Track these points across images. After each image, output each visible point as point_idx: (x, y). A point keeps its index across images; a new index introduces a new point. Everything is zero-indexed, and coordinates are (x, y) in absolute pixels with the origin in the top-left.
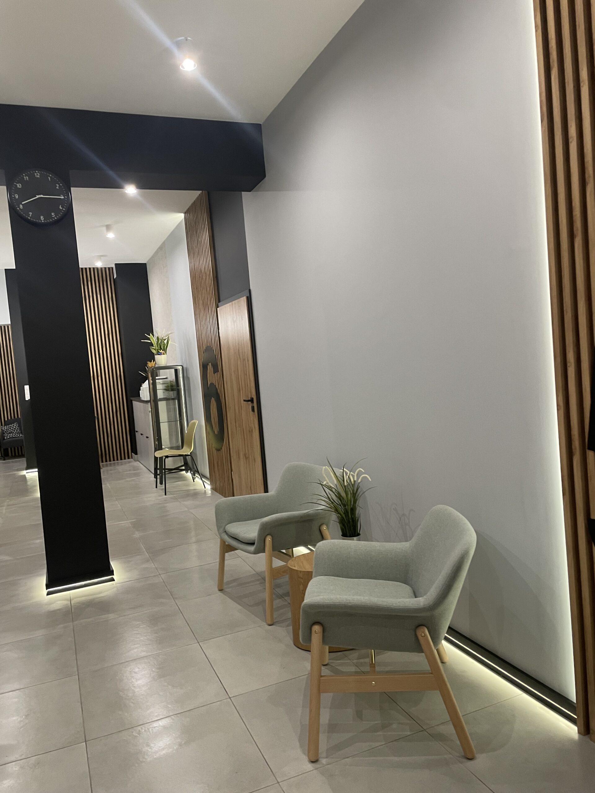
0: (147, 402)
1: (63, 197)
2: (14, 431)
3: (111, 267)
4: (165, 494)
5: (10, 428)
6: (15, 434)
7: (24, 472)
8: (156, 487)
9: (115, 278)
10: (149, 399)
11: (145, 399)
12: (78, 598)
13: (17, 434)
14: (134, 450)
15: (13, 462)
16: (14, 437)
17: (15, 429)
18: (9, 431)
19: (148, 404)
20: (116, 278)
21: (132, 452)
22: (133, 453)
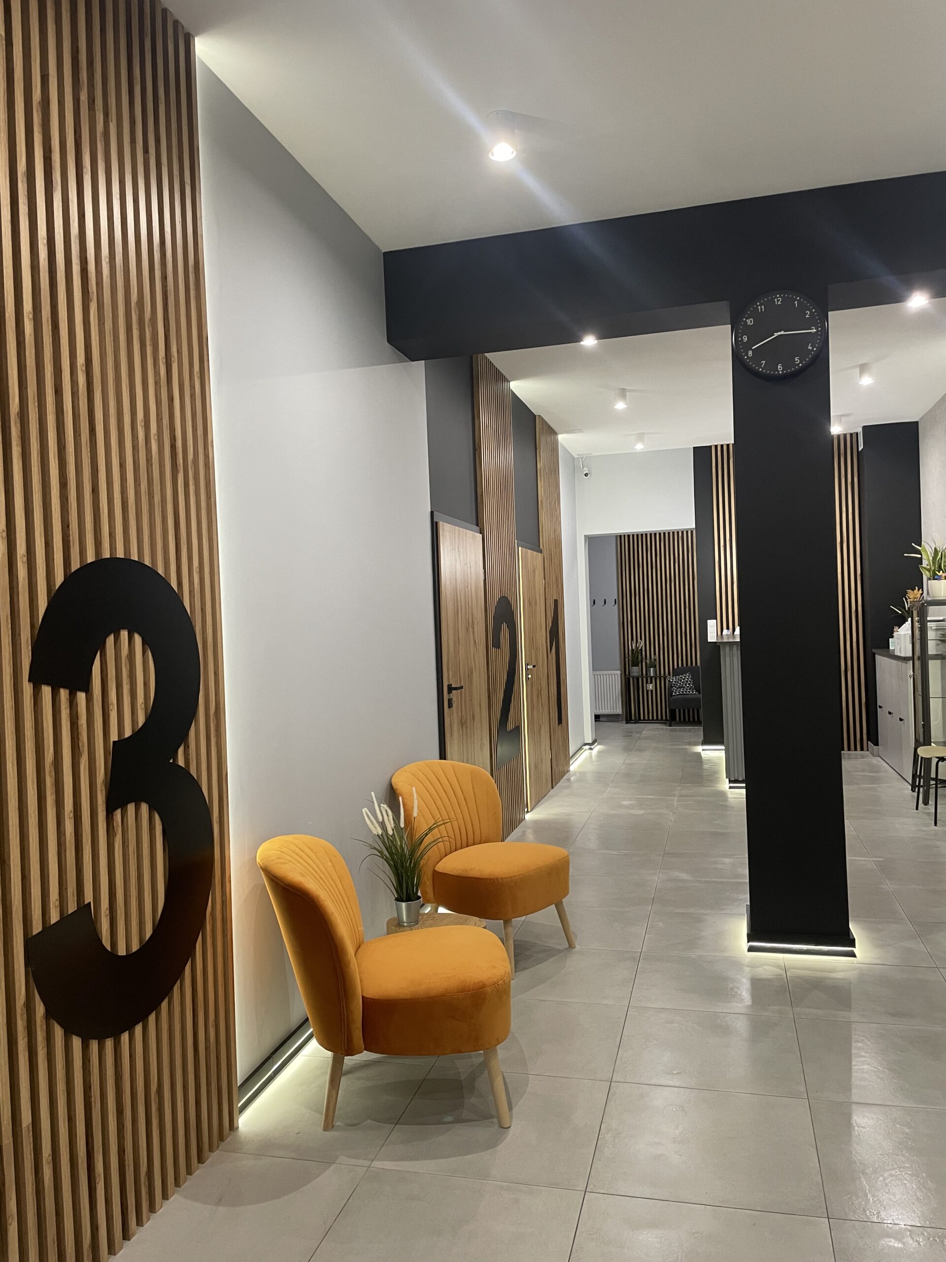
0: (905, 659)
1: (814, 330)
2: (686, 684)
3: (854, 433)
4: (936, 824)
5: (681, 680)
6: (687, 689)
7: (699, 749)
8: (917, 809)
9: (860, 449)
10: (910, 654)
11: (903, 655)
12: (798, 969)
13: (689, 689)
14: (874, 737)
15: (680, 730)
16: (684, 694)
17: (687, 681)
18: (679, 685)
19: (907, 663)
20: (862, 450)
21: (868, 739)
22: (870, 741)
